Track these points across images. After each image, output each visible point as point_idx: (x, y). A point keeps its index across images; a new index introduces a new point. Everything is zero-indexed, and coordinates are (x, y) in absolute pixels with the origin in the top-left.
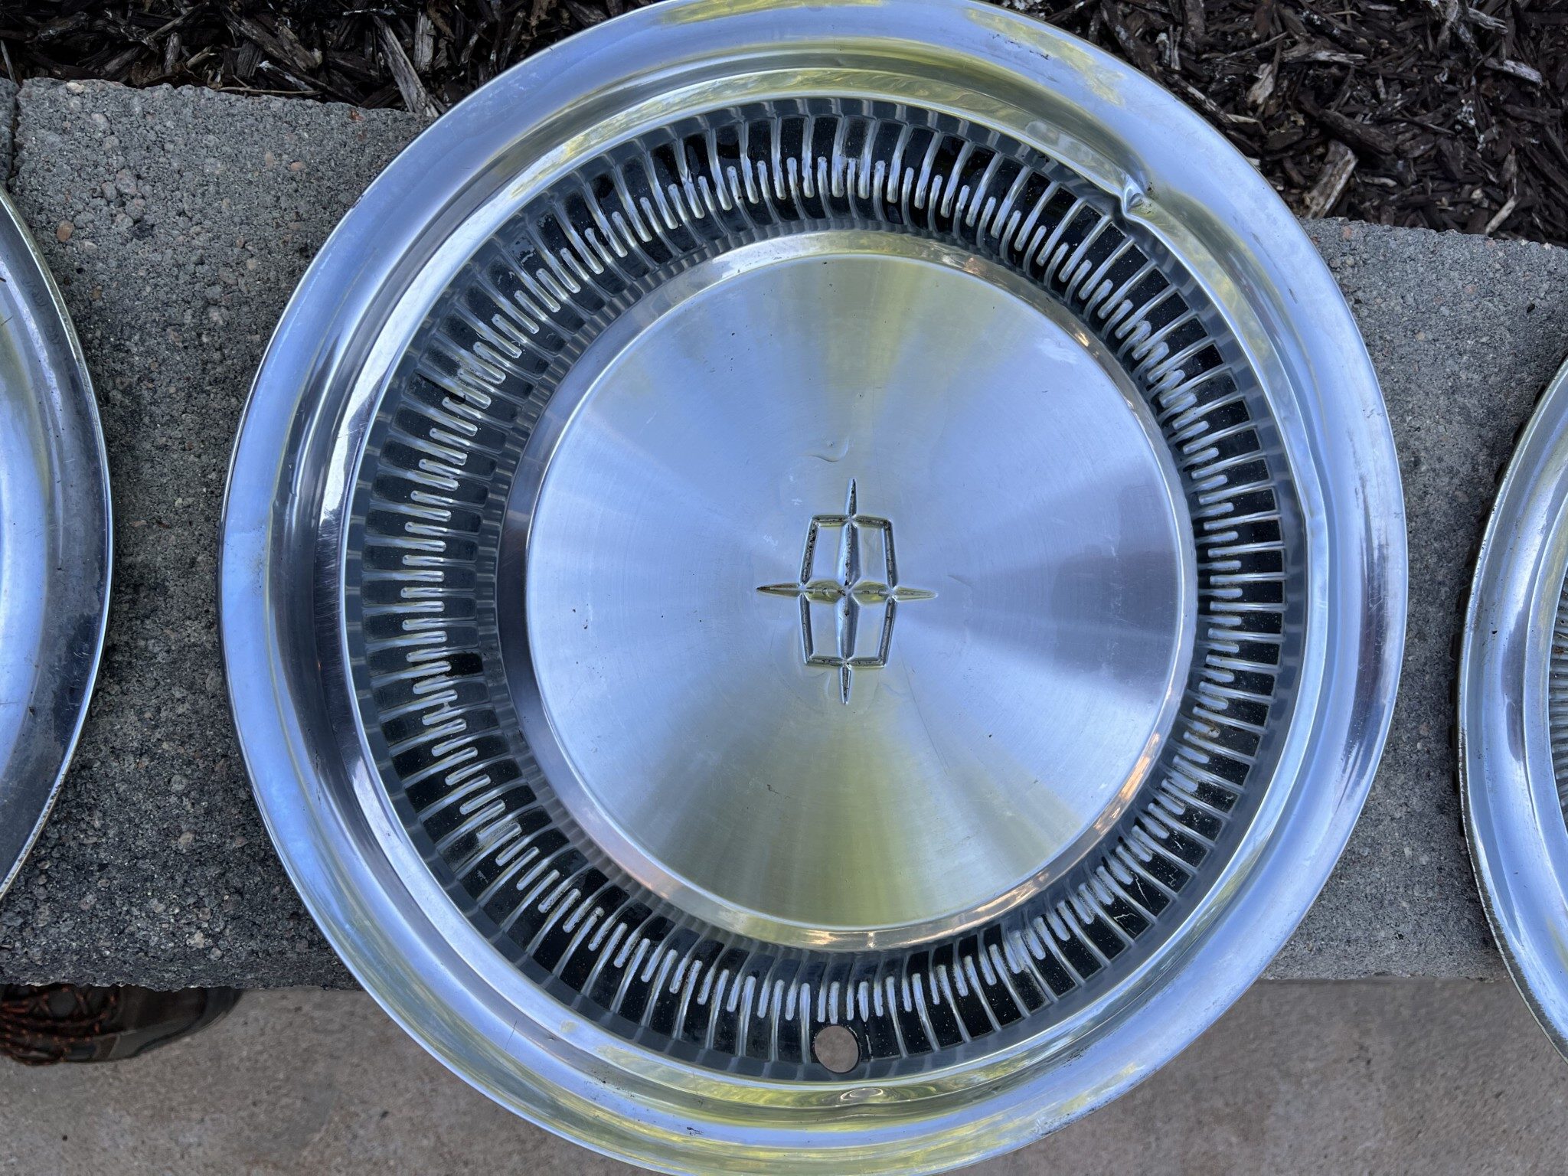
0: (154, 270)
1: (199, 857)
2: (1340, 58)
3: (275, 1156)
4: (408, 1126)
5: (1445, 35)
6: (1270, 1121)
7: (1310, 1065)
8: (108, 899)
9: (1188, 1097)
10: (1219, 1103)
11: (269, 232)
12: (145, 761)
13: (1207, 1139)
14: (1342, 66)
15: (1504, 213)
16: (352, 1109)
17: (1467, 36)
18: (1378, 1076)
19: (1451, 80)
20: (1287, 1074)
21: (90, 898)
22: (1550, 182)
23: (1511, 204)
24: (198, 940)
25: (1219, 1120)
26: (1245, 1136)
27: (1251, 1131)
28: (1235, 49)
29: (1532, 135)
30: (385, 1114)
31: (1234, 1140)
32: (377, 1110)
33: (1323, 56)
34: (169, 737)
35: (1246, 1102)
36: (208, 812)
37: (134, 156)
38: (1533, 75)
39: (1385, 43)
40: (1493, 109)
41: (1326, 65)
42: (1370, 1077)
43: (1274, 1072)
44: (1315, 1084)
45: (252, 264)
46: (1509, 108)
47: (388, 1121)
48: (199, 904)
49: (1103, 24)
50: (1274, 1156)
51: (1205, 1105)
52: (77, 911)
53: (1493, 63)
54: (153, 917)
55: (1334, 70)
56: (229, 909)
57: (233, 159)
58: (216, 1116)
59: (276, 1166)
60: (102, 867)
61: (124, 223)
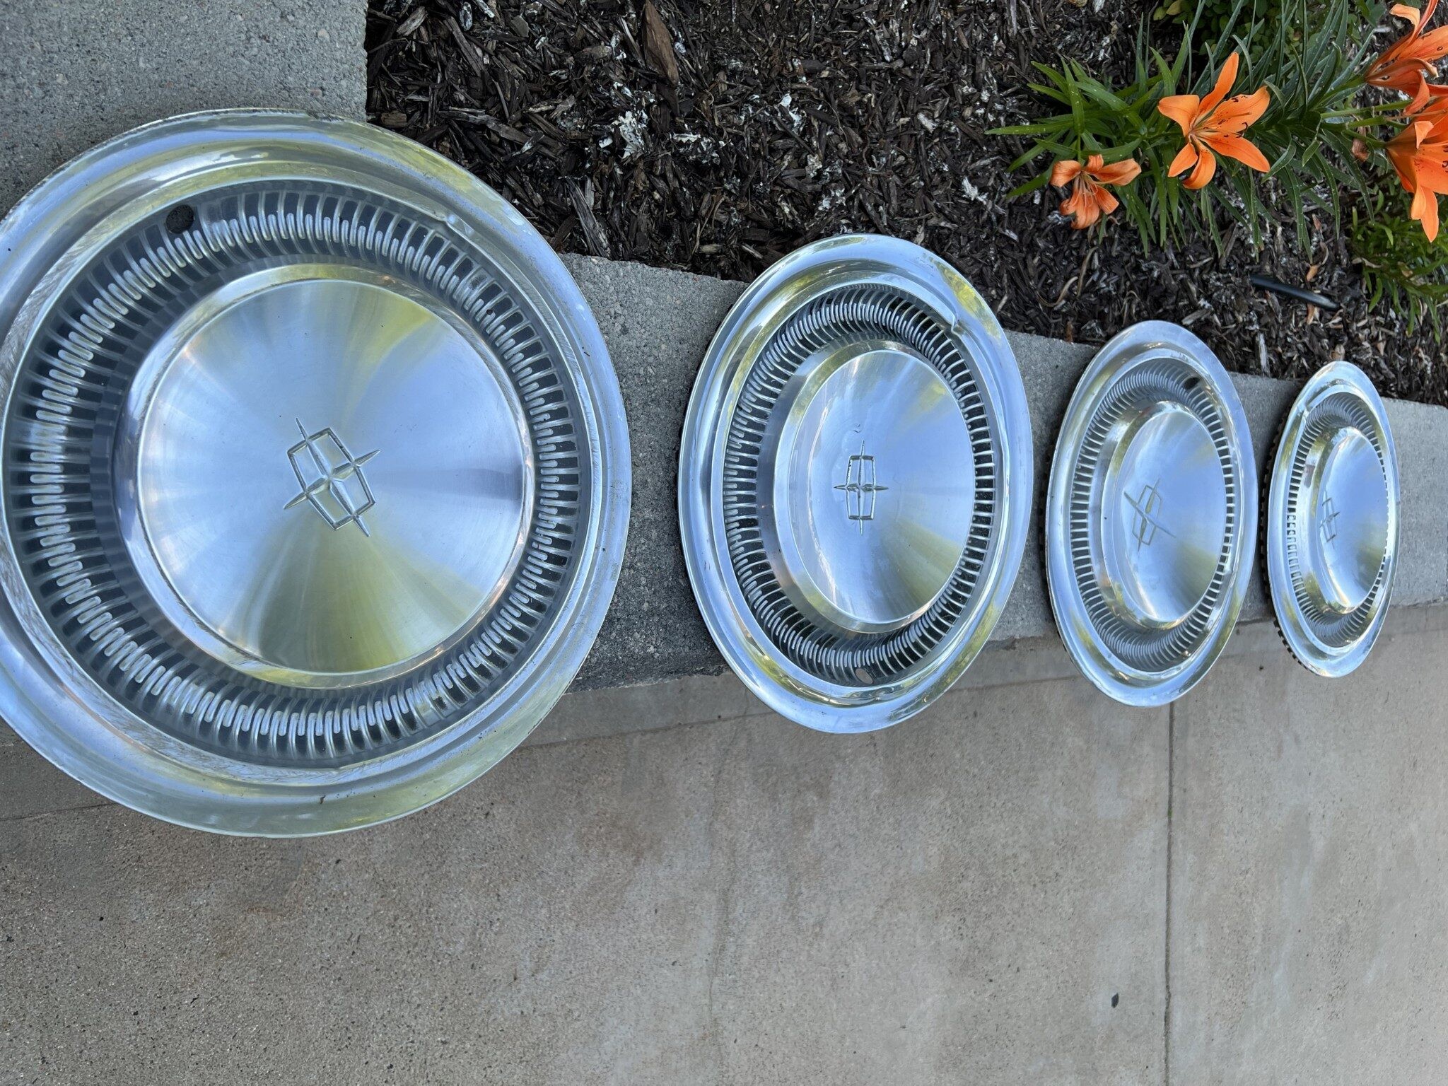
0: (629, 348)
1: (652, 612)
2: (949, 225)
3: (264, 903)
4: (354, 867)
5: (985, 216)
6: (832, 785)
7: (849, 751)
8: (620, 634)
9: (793, 778)
10: (807, 778)
11: (669, 332)
12: (632, 571)
13: (803, 801)
14: (949, 229)
15: (1004, 302)
16: (316, 861)
17: (994, 218)
18: (880, 753)
19: (987, 238)
20: (838, 757)
21: (614, 634)
22: (1018, 287)
23: (1005, 298)
24: (652, 649)
25: (808, 789)
26: (820, 796)
27: (823, 793)
28: (907, 216)
29: (1012, 264)
30: (338, 862)
31: (815, 799)
32: (332, 860)
33: (943, 224)
34: (640, 561)
35: (821, 776)
36: (654, 593)
37: (621, 295)
38: (1014, 236)
39: (963, 218)
40: (999, 251)
41: (943, 228)
42: (876, 753)
43: (833, 757)
44: (851, 761)
45: (663, 347)
46: (1004, 251)
47: (341, 866)
48: (652, 634)
49: (860, 201)
50: (834, 805)
51: (802, 781)
52: (609, 640)
53: (1001, 230)
54: (636, 641)
55: (946, 231)
56: (662, 635)
57: (656, 298)
58: (219, 882)
59: (265, 910)
60: (618, 619)
61: (618, 328)
